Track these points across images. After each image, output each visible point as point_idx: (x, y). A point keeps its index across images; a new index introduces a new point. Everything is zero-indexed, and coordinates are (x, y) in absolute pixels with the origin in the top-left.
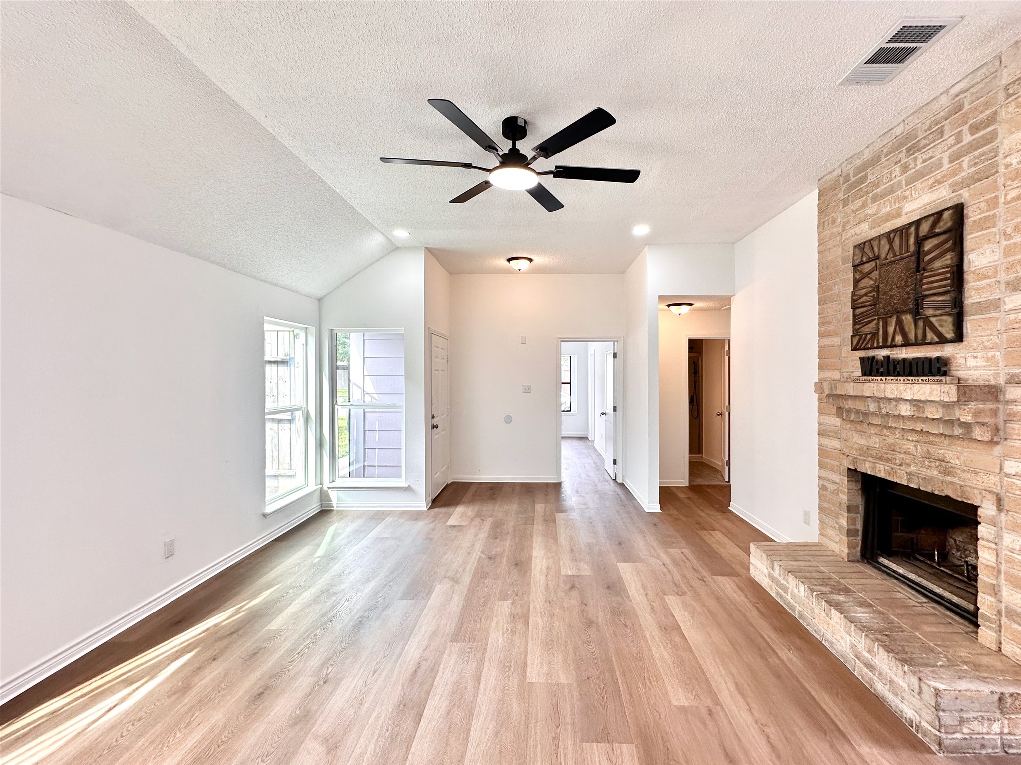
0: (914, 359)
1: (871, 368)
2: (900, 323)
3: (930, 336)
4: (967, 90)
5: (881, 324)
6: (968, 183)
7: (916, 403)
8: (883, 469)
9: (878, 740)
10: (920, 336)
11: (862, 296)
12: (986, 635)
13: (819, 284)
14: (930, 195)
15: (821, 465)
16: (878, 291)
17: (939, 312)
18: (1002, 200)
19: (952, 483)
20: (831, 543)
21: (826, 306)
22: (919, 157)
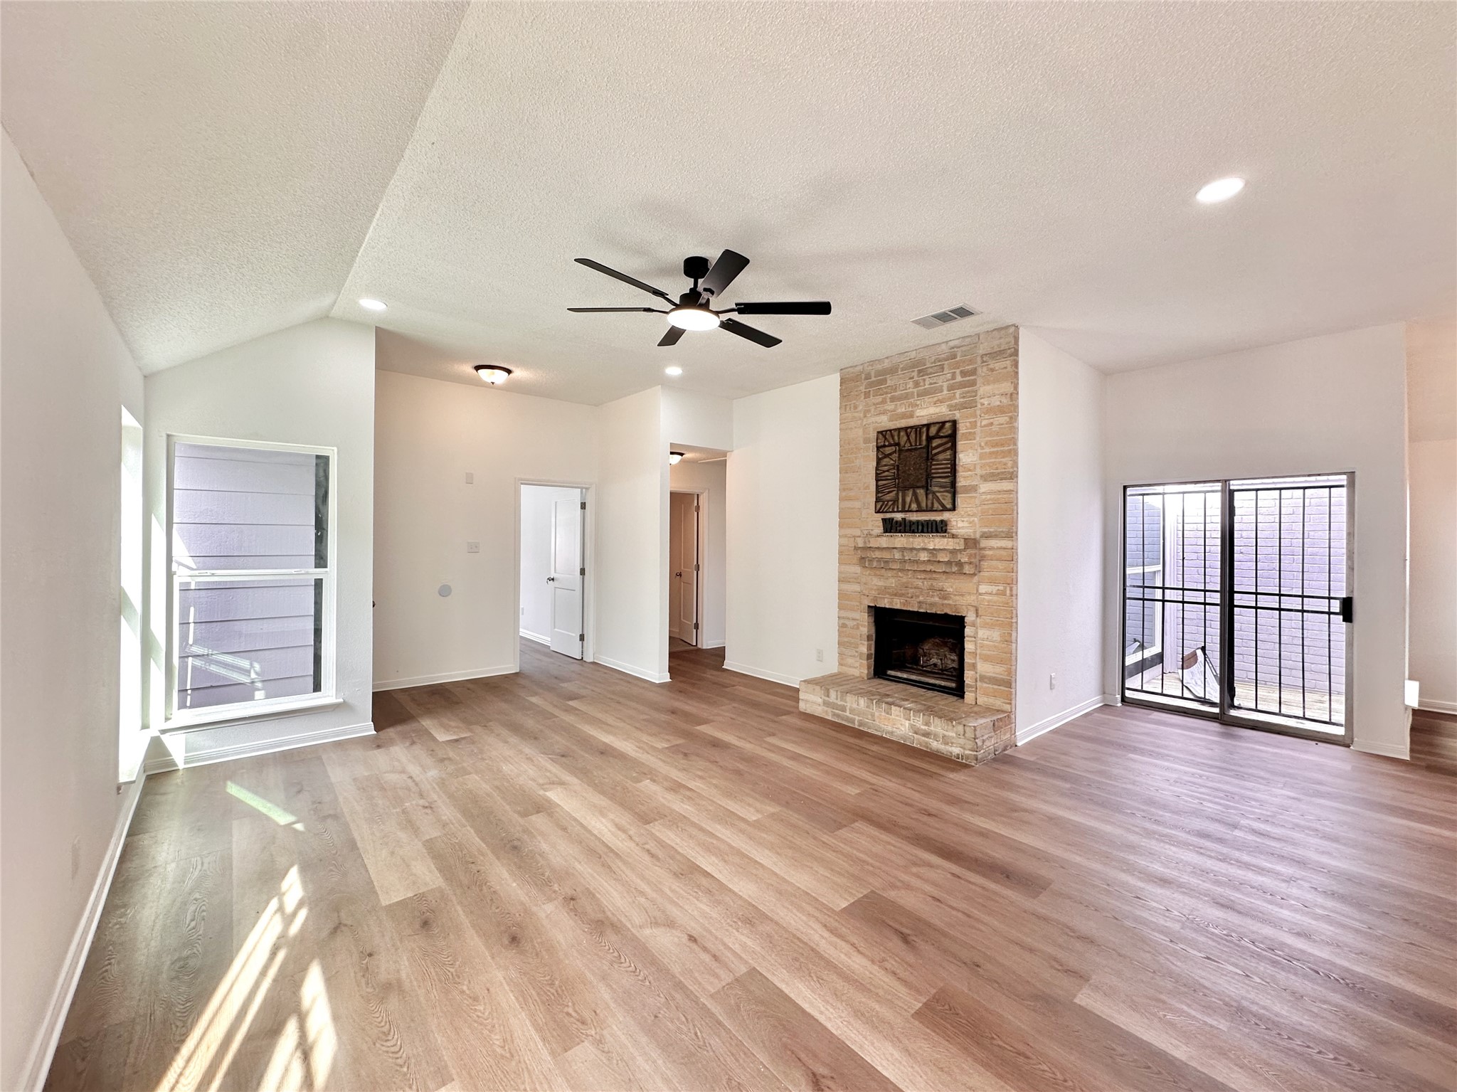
0: (925, 521)
1: (890, 527)
2: (915, 494)
3: (936, 505)
4: (959, 347)
5: (900, 494)
6: (963, 406)
7: (933, 552)
8: (899, 602)
9: (953, 770)
10: (930, 505)
11: (884, 472)
12: (969, 696)
13: (841, 456)
14: (935, 408)
15: (841, 607)
16: (898, 470)
17: (942, 490)
18: (979, 424)
19: (949, 604)
20: (850, 669)
21: (847, 475)
22: (928, 379)
